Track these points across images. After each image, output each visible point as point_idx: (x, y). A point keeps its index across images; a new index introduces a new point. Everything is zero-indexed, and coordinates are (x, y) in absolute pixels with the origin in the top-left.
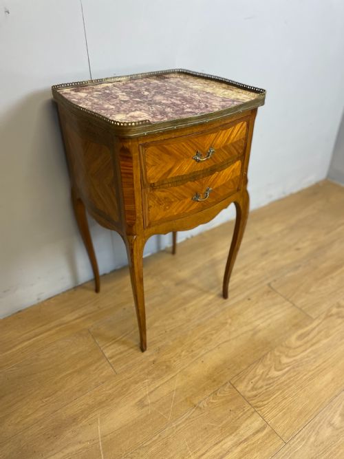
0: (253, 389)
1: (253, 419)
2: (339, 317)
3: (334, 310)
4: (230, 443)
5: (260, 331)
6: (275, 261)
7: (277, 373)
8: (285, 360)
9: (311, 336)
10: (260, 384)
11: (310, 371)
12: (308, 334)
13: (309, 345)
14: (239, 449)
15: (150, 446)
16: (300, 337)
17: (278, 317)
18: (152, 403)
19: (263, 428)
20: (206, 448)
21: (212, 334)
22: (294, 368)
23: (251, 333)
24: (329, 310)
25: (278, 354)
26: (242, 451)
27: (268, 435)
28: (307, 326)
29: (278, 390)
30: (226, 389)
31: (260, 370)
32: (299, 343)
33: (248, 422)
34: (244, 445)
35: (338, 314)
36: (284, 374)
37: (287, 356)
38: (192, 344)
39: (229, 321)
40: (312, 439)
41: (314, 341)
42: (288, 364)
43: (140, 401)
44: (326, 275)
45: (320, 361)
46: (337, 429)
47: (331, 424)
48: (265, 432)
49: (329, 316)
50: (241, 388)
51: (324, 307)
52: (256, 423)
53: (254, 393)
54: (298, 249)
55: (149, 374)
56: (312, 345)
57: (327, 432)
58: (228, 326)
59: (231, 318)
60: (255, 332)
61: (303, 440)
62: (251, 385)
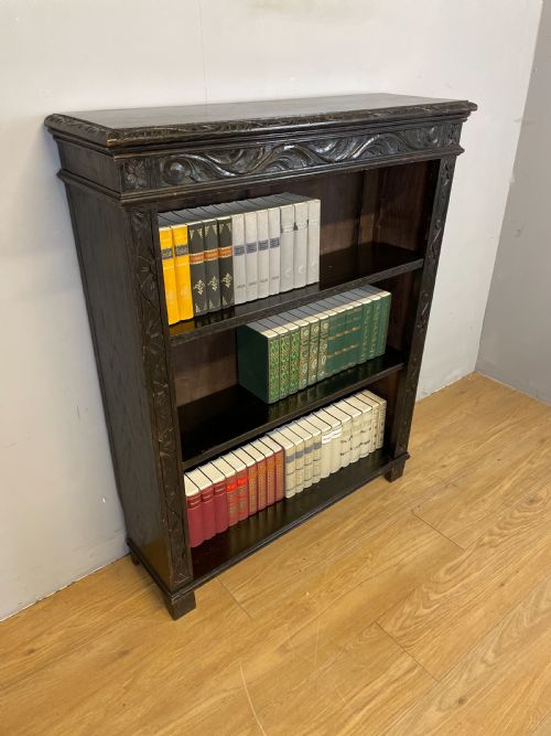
0: (401, 629)
1: (402, 658)
2: (491, 547)
3: (486, 539)
4: (380, 685)
5: (404, 566)
6: (418, 482)
7: (426, 611)
8: (434, 597)
9: (461, 569)
10: (408, 622)
11: (460, 607)
12: (457, 566)
13: (460, 578)
14: (391, 688)
15: (298, 691)
16: (449, 571)
17: (425, 548)
18: (296, 648)
19: (414, 668)
20: (356, 690)
21: (352, 572)
22: (443, 605)
23: (395, 568)
24: (481, 539)
25: (426, 590)
26: (394, 690)
27: (420, 674)
28: (456, 558)
29: (429, 628)
30: (373, 630)
31: (407, 609)
32: (448, 578)
33: (398, 662)
34: (395, 685)
35: (490, 543)
36: (433, 612)
37: (436, 592)
38: (330, 584)
39: (370, 555)
40: (465, 676)
41: (464, 575)
42: (437, 601)
43: (282, 646)
44: (477, 497)
45: (471, 596)
46: (491, 665)
47: (483, 661)
48: (416, 671)
49: (480, 545)
50: (388, 628)
51: (476, 535)
52: (406, 663)
53: (402, 633)
54: (444, 466)
55: (286, 618)
56: (462, 580)
57: (480, 669)
58: (369, 561)
59: (371, 552)
60: (400, 567)
61: (455, 677)
62: (399, 625)
